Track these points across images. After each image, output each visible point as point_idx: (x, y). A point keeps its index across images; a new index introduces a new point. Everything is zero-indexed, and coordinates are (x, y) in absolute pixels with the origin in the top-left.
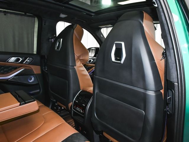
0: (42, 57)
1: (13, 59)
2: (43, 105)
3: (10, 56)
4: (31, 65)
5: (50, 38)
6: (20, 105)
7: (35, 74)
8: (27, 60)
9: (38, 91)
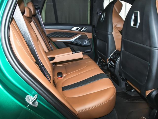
0: (93, 27)
1: (74, 29)
2: (89, 57)
3: (73, 26)
4: (86, 32)
5: (99, 12)
6: (73, 53)
7: (88, 39)
8: (83, 29)
9: (90, 50)
